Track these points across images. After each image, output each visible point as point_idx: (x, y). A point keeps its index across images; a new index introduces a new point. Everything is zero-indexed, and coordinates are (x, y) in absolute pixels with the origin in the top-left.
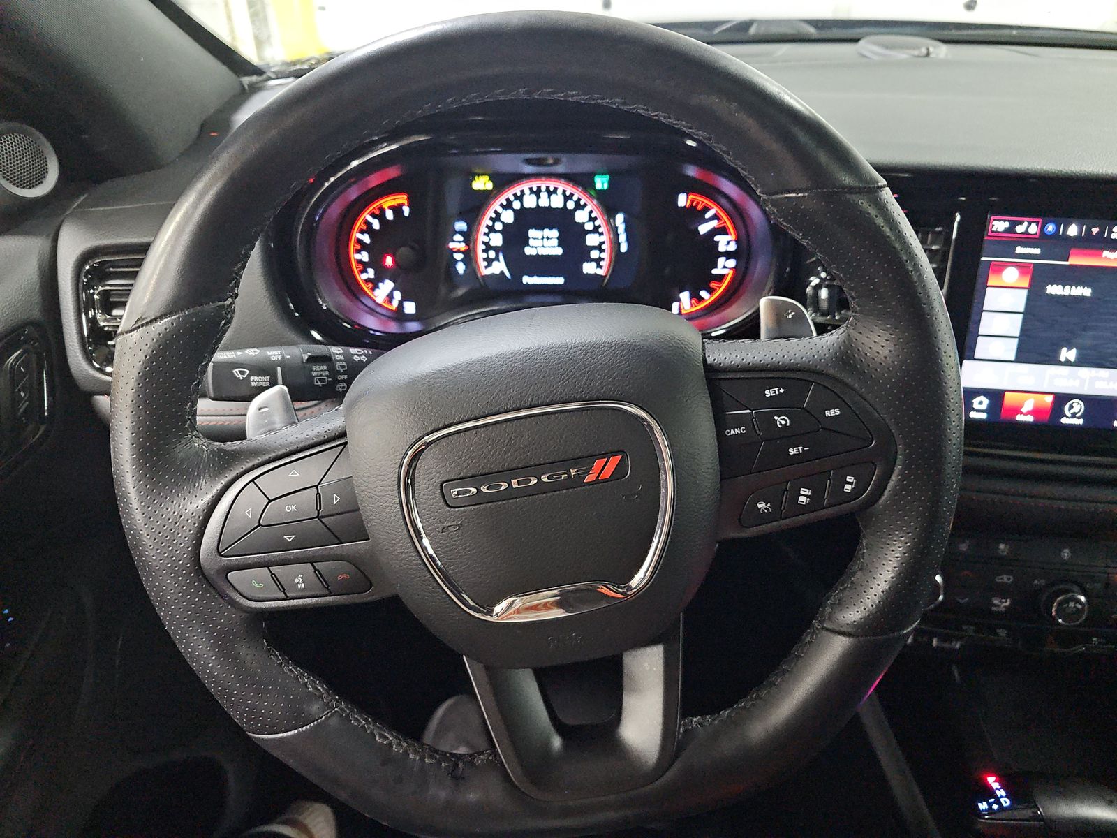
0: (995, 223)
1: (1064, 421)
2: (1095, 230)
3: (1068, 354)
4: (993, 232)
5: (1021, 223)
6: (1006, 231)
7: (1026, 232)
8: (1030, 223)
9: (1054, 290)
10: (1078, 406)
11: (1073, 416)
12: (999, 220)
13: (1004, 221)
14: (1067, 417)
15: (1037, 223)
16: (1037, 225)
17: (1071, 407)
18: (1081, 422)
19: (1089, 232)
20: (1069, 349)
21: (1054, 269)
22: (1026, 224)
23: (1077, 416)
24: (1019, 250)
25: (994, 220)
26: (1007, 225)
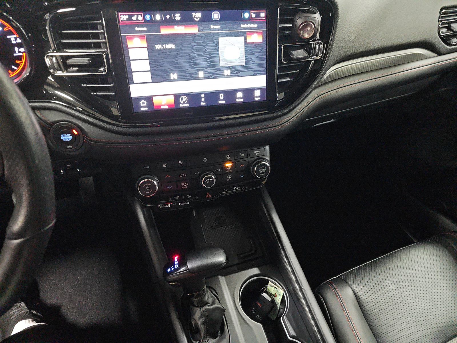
0: (122, 16)
1: (181, 106)
2: (168, 17)
3: (174, 76)
4: (122, 21)
5: (133, 15)
6: (127, 20)
7: (137, 20)
8: (138, 15)
9: (158, 47)
10: (185, 99)
11: (184, 103)
12: (124, 15)
13: (126, 15)
14: (182, 104)
15: (141, 15)
16: (141, 16)
17: (182, 99)
18: (188, 105)
19: (165, 17)
20: (173, 73)
21: (156, 37)
22: (136, 16)
23: (186, 103)
24: (137, 29)
25: (121, 15)
26: (127, 17)
